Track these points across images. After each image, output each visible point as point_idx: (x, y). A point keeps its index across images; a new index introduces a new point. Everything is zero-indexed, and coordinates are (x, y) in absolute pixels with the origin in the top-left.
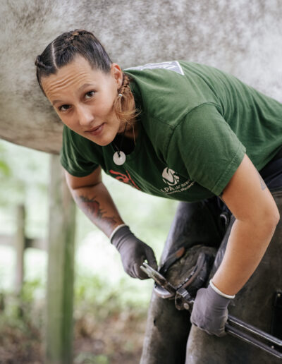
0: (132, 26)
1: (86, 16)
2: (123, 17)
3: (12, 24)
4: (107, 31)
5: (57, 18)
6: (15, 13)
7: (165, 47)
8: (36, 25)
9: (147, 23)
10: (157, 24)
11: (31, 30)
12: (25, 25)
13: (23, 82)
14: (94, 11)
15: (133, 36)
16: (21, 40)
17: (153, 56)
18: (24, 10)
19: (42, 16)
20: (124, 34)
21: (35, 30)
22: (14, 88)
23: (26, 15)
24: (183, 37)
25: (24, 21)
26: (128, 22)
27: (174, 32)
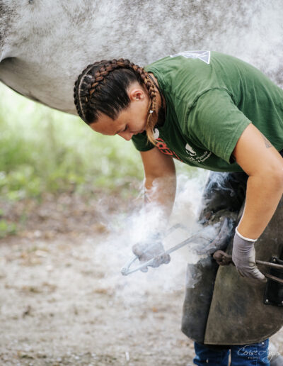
0: (162, 17)
1: (127, 12)
2: (155, 10)
3: (66, 23)
4: (143, 23)
5: (103, 15)
6: (69, 14)
7: (188, 32)
8: (86, 22)
9: (174, 14)
10: (181, 14)
11: (82, 27)
12: (77, 23)
13: (75, 69)
14: (132, 8)
15: (163, 25)
16: (73, 36)
17: (179, 40)
18: (76, 11)
19: (91, 14)
20: (156, 24)
21: (85, 27)
22: (68, 73)
23: (78, 15)
24: (201, 22)
25: (76, 20)
26: (159, 15)
27: (195, 19)
